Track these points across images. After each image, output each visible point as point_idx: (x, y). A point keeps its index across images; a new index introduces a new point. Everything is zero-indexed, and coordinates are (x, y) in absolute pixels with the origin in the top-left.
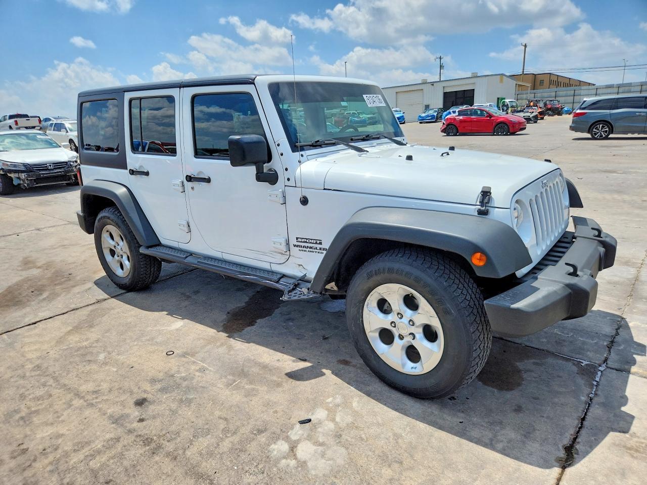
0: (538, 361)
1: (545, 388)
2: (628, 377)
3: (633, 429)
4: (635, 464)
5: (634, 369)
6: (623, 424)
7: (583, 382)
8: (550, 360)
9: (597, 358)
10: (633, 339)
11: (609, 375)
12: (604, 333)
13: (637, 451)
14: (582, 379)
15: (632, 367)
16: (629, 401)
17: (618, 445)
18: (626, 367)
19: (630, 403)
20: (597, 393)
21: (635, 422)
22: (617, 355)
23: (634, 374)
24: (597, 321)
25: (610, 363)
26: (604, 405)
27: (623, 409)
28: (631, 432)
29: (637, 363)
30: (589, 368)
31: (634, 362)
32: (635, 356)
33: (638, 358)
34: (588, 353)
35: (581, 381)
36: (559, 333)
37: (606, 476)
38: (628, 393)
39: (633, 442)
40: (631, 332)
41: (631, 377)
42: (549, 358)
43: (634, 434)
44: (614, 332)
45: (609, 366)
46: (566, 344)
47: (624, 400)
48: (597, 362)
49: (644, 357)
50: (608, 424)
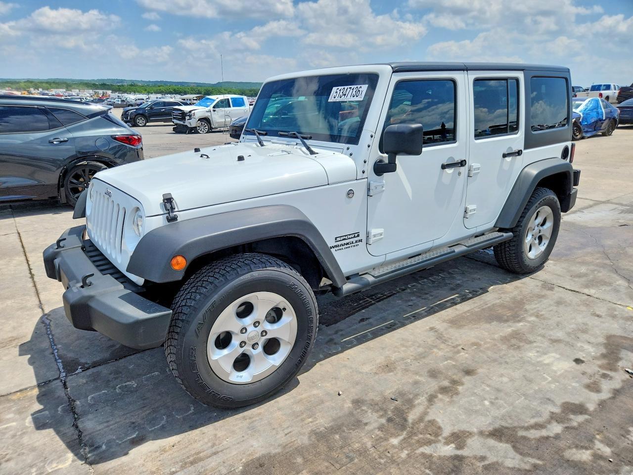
0: (114, 348)
1: (88, 337)
2: (37, 380)
3: (17, 349)
4: (10, 335)
5: (36, 392)
6: (24, 349)
7: (68, 356)
8: (107, 355)
9: (72, 381)
10: (55, 430)
11: (54, 373)
12: (90, 416)
13: (11, 340)
14: (70, 358)
15: (38, 393)
16: (27, 363)
17: (22, 337)
18: (43, 389)
19: (26, 362)
20: (53, 355)
21: (17, 353)
22: (59, 397)
23: (34, 386)
24: (111, 429)
25: (58, 383)
26: (43, 351)
27: (29, 356)
28: (18, 347)
29: (36, 400)
30: (73, 368)
31: (40, 398)
32: (41, 407)
33: (38, 407)
34: (84, 381)
35: (71, 355)
36: (128, 383)
37: (22, 323)
38: (31, 369)
39: (14, 343)
40: (63, 441)
41: (35, 383)
42: (108, 355)
43: (15, 347)
44: (80, 426)
45: (59, 381)
46: (112, 376)
47: (31, 362)
48: (71, 377)
49: (32, 412)
50: (33, 343)
